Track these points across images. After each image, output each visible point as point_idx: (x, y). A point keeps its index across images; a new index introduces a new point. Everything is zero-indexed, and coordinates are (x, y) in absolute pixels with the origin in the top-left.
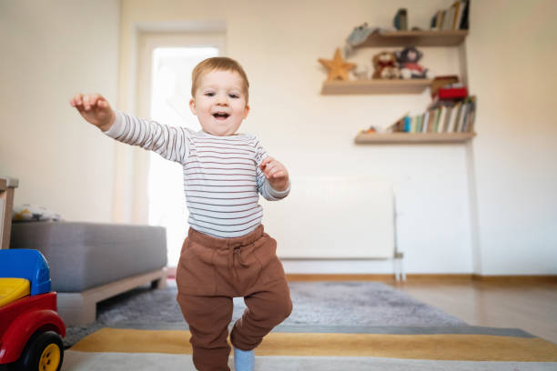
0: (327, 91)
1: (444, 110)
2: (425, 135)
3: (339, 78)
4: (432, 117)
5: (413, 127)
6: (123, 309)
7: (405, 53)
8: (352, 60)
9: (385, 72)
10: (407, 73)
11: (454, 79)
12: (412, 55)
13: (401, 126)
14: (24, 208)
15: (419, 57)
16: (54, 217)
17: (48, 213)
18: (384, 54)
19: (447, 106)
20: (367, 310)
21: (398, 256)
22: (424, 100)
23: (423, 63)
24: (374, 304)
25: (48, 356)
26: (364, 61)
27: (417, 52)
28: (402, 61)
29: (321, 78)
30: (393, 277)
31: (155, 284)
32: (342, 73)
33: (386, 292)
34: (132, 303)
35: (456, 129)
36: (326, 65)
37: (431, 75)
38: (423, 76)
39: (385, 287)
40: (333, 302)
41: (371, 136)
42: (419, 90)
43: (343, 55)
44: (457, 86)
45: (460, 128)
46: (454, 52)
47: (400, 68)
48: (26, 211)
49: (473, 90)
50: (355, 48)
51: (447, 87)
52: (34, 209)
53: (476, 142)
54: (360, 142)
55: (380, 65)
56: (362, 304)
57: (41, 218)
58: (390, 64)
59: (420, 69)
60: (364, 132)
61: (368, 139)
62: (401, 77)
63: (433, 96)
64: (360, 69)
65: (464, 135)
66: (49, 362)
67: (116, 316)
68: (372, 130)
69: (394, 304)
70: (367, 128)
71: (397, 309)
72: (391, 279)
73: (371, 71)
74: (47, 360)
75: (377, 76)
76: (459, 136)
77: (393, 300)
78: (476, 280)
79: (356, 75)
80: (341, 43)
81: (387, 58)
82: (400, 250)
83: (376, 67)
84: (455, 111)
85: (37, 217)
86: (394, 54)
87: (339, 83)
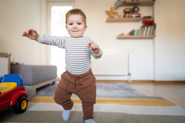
0: (108, 21)
1: (146, 28)
2: (139, 36)
3: (112, 17)
4: (142, 30)
5: (135, 34)
6: (44, 90)
7: (134, 9)
8: (117, 11)
9: (127, 15)
10: (134, 15)
11: (150, 17)
12: (136, 9)
13: (132, 33)
15: (139, 10)
17: (21, 62)
18: (127, 9)
19: (147, 26)
21: (129, 74)
22: (139, 25)
23: (140, 12)
25: (23, 103)
26: (120, 11)
27: (138, 8)
28: (133, 11)
29: (106, 17)
31: (54, 83)
32: (113, 15)
33: (124, 86)
34: (47, 89)
35: (149, 34)
36: (108, 13)
37: (142, 16)
38: (139, 17)
39: (124, 84)
40: (107, 89)
41: (122, 36)
42: (138, 21)
43: (113, 9)
44: (151, 20)
45: (151, 34)
46: (150, 8)
47: (132, 14)
48: (14, 62)
49: (156, 21)
50: (117, 7)
51: (147, 20)
52: (16, 61)
53: (156, 38)
54: (118, 38)
55: (126, 12)
58: (129, 12)
59: (138, 14)
60: (120, 35)
61: (121, 37)
62: (132, 17)
63: (143, 23)
64: (119, 14)
65: (152, 36)
67: (42, 92)
68: (122, 34)
70: (120, 33)
72: (127, 82)
73: (123, 14)
75: (124, 16)
77: (126, 88)
78: (154, 82)
79: (118, 16)
80: (113, 5)
81: (128, 10)
82: (130, 72)
84: (149, 28)
85: (17, 64)
86: (130, 9)
87: (112, 19)
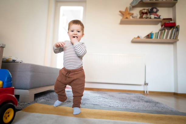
0: (122, 23)
1: (166, 30)
2: (158, 40)
3: (127, 18)
4: (161, 33)
5: (154, 37)
6: (45, 97)
7: (152, 9)
8: (132, 12)
9: (144, 16)
10: (153, 16)
11: (171, 19)
12: (155, 10)
13: (149, 36)
14: (10, 57)
15: (157, 11)
16: (20, 61)
17: (18, 60)
18: (144, 10)
20: (137, 103)
21: (146, 84)
22: (158, 27)
23: (158, 13)
24: (139, 101)
25: (8, 113)
26: (136, 12)
27: (157, 9)
28: (151, 12)
29: (120, 18)
30: (144, 92)
32: (128, 16)
33: (142, 97)
34: (48, 95)
35: (170, 38)
36: (122, 13)
37: (162, 17)
38: (159, 18)
39: (141, 95)
41: (138, 40)
42: (156, 23)
43: (129, 10)
44: (172, 22)
45: (172, 38)
47: (150, 15)
48: (10, 59)
50: (133, 7)
51: (168, 22)
52: (13, 58)
53: (178, 43)
54: (133, 42)
55: (142, 13)
56: (134, 101)
57: (15, 61)
58: (146, 13)
59: (157, 16)
60: (135, 38)
62: (150, 18)
63: (162, 26)
64: (135, 15)
66: (8, 116)
67: (42, 99)
68: (139, 37)
69: (147, 102)
70: (136, 37)
71: (148, 104)
74: (7, 115)
75: (141, 17)
76: (172, 41)
77: (145, 100)
78: (176, 95)
79: (133, 17)
80: (128, 6)
82: (147, 82)
83: (140, 15)
84: (170, 31)
85: (14, 61)
86: (148, 10)
87: (127, 20)
